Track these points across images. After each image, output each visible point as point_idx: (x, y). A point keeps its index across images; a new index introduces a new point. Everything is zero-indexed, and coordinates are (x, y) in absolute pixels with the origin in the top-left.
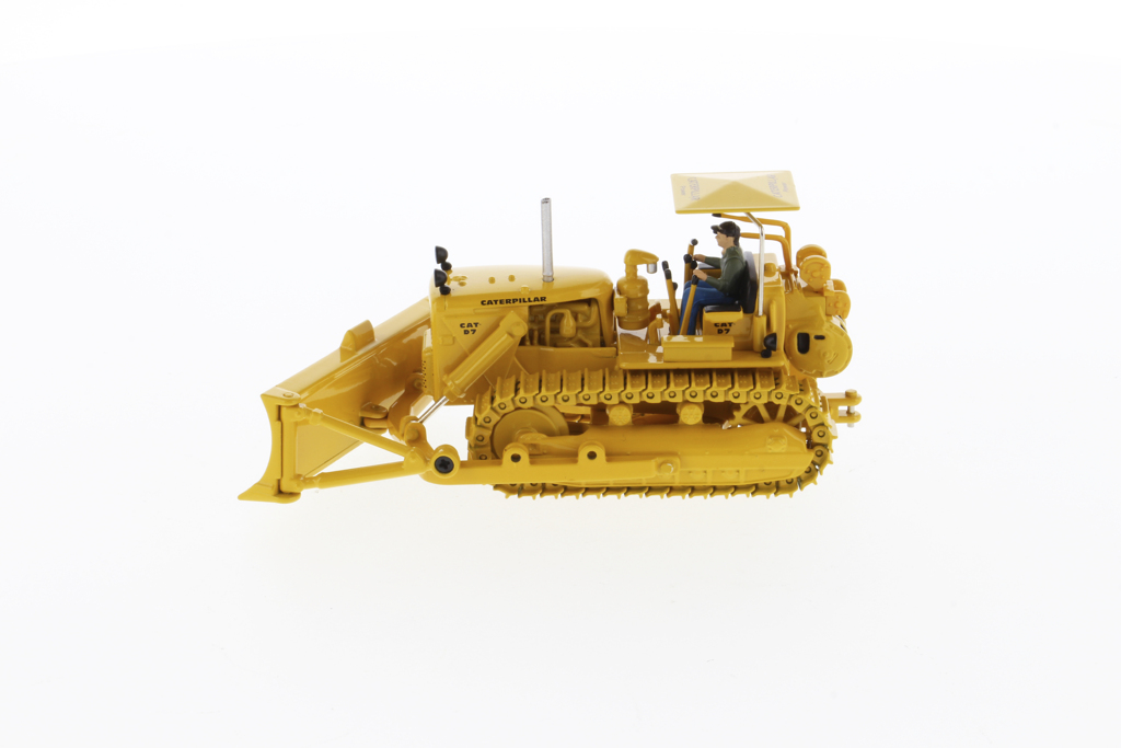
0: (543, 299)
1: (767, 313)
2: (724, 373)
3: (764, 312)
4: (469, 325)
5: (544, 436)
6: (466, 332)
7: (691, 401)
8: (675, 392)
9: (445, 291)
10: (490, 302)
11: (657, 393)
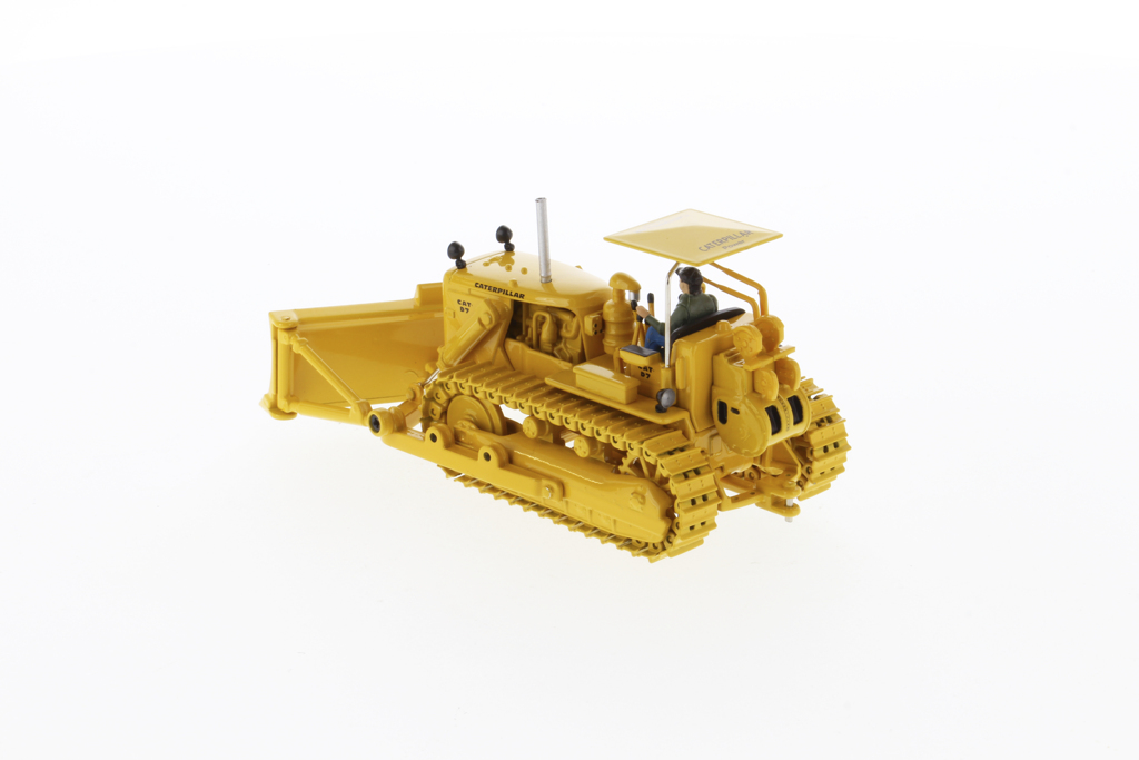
0: (522, 296)
1: (672, 367)
2: (616, 415)
3: (670, 366)
4: (464, 303)
5: (473, 427)
6: (462, 309)
7: (581, 433)
8: (573, 420)
9: (461, 265)
10: (481, 286)
11: (558, 416)
